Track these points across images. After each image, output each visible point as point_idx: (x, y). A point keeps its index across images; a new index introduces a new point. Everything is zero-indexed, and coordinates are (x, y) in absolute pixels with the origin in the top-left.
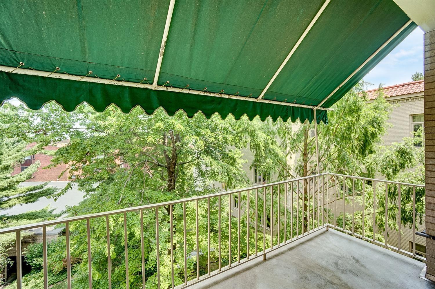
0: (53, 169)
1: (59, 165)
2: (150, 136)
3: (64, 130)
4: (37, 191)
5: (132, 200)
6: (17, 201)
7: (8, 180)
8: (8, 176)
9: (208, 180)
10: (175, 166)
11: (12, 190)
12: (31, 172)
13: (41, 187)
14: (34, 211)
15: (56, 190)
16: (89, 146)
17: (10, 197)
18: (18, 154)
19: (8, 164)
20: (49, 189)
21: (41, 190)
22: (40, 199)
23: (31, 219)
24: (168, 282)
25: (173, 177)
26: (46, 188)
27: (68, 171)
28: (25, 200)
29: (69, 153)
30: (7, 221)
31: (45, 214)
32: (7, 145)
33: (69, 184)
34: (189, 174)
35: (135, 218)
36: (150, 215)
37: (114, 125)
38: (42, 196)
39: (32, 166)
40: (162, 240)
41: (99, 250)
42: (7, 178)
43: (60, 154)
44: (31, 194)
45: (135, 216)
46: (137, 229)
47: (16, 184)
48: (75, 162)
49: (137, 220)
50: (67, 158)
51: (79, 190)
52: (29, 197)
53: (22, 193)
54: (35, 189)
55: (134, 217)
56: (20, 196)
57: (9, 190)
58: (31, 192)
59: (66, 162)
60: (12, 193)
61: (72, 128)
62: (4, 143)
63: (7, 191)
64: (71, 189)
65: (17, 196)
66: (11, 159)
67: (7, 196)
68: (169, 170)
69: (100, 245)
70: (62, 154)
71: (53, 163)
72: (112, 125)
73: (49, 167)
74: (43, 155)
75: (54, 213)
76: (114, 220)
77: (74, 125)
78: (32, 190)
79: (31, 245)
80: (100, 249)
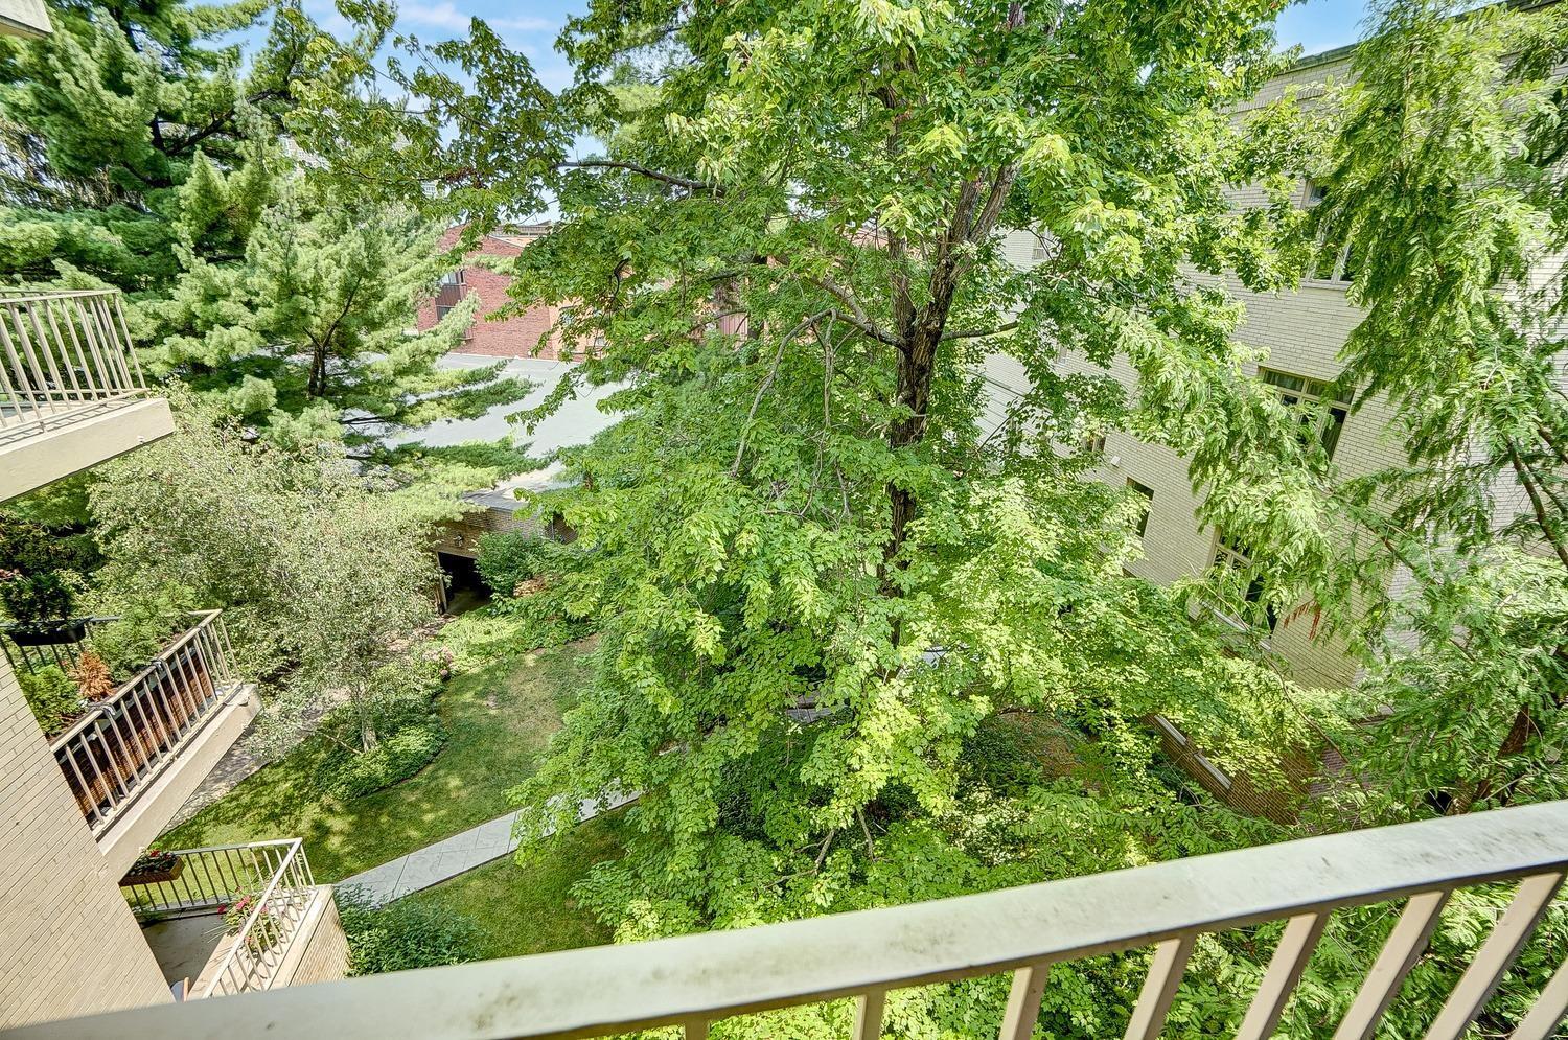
0: (513, 322)
1: (530, 309)
2: (889, 197)
3: (539, 169)
4: (481, 386)
5: (782, 468)
6: (438, 411)
7: (409, 346)
8: (409, 332)
9: (1083, 422)
10: (934, 344)
11: (422, 376)
12: (459, 327)
13: (491, 376)
14: (480, 442)
15: (528, 387)
16: (628, 237)
17: (423, 397)
18: (422, 266)
19: (401, 295)
20: (511, 383)
21: (491, 384)
22: (489, 409)
23: (475, 465)
24: (885, 767)
25: (920, 386)
26: (503, 377)
27: (559, 333)
28: (457, 408)
29: (559, 264)
30: (425, 461)
31: (507, 455)
32: (390, 233)
33: (566, 379)
34: (969, 379)
35: (793, 538)
36: (845, 534)
37: (737, 137)
38: (495, 402)
39: (460, 306)
40: (881, 630)
41: (674, 628)
42: (406, 339)
43: (532, 266)
44: (467, 394)
45: (792, 529)
46: (804, 582)
47: (428, 359)
48: (579, 301)
49: (801, 547)
50: (556, 283)
51: (600, 409)
52: (462, 401)
53: (446, 387)
54: (474, 378)
55: (790, 535)
56: (443, 397)
57: (416, 374)
58: (468, 388)
59: (551, 300)
60: (424, 385)
61: (565, 164)
62: (383, 225)
63: (412, 378)
64: (574, 398)
65: (436, 394)
66: (405, 282)
67: (413, 392)
68: (908, 358)
69: (677, 613)
70: (538, 269)
71: (513, 300)
72: (727, 139)
73: (502, 315)
74: (485, 272)
75: (530, 454)
76: (723, 537)
77: (571, 144)
78: (468, 382)
79: (485, 536)
80: (678, 625)
